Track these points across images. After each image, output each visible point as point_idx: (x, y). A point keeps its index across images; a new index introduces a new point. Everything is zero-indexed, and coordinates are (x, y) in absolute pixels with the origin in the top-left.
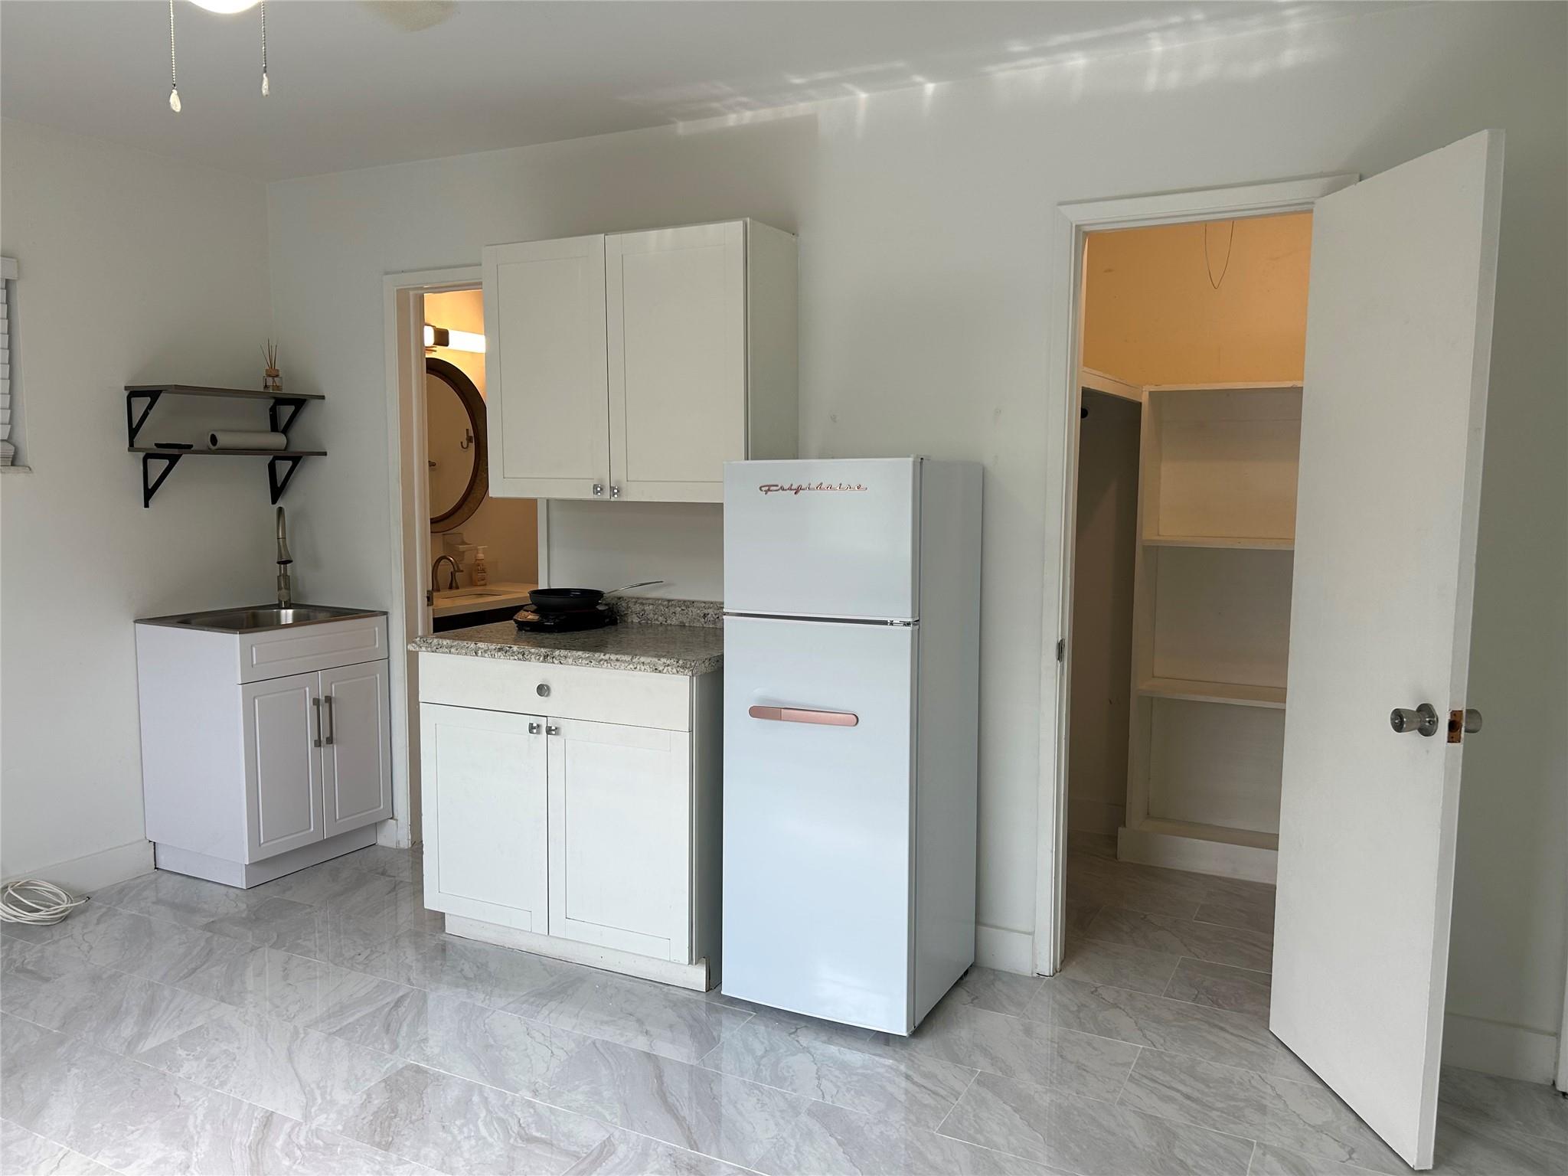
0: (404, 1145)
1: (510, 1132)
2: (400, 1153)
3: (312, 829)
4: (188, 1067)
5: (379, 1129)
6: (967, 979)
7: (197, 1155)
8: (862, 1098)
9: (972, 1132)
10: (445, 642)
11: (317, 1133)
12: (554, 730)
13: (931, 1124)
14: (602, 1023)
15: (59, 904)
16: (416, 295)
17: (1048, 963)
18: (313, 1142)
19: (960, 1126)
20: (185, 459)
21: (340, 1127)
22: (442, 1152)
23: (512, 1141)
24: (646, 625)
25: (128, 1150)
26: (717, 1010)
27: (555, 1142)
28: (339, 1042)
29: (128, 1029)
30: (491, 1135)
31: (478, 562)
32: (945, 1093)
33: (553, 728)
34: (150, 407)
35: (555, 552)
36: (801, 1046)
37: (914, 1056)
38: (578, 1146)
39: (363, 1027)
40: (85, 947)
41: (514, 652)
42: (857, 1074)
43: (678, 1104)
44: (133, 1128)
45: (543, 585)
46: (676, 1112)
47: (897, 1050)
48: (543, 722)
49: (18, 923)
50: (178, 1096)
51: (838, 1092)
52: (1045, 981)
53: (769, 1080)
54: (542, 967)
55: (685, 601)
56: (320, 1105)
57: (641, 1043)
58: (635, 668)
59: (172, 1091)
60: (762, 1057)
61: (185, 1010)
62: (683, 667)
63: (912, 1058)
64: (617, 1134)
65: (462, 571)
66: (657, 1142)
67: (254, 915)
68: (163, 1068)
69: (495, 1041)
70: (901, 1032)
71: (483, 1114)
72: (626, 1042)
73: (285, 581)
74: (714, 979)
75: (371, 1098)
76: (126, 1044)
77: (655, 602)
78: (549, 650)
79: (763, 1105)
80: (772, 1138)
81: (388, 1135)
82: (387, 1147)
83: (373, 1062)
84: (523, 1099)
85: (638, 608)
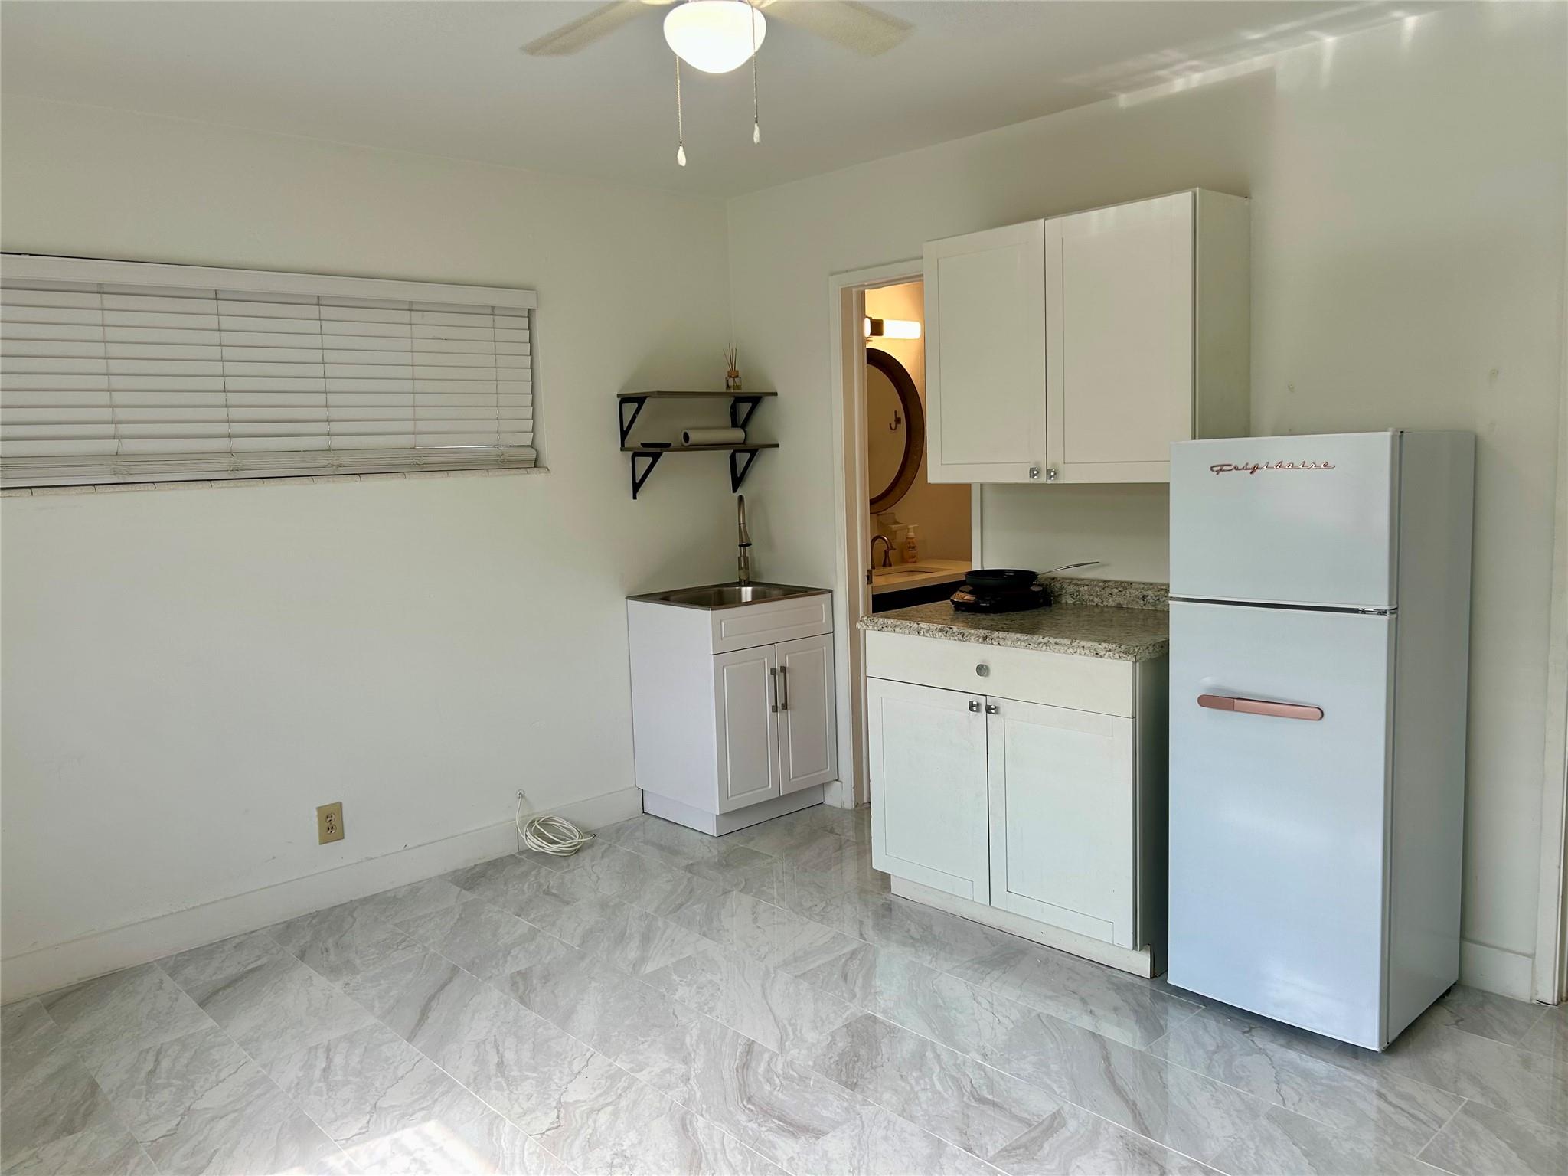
0: (867, 1087)
1: (964, 1091)
2: (865, 1094)
3: (770, 786)
4: (682, 992)
5: (844, 1070)
6: (1448, 998)
7: (694, 1071)
8: (1329, 1110)
9: (1459, 1163)
10: (890, 622)
11: (791, 1064)
12: (993, 709)
13: (1410, 1149)
14: (1046, 997)
15: (573, 839)
16: (859, 291)
17: (1552, 991)
18: (789, 1072)
19: (1445, 1156)
20: (666, 457)
21: (811, 1063)
22: (902, 1099)
23: (965, 1099)
24: (1080, 607)
25: (640, 1058)
26: (1163, 999)
27: (1006, 1106)
28: (804, 985)
29: (632, 952)
30: (946, 1091)
31: (909, 540)
32: (1427, 1118)
33: (993, 707)
34: (637, 411)
35: (988, 534)
36: (1257, 1046)
37: (1388, 1074)
38: (1029, 1114)
39: (824, 974)
40: (594, 878)
41: (954, 633)
42: (1322, 1084)
43: (1128, 1089)
44: (643, 1039)
45: (976, 566)
46: (1124, 1094)
47: (1367, 1064)
48: (982, 700)
49: (543, 852)
50: (676, 1016)
51: (1300, 1100)
52: (1547, 1009)
53: (1222, 1076)
54: (984, 936)
55: (1122, 582)
56: (792, 1041)
57: (1086, 1022)
58: (1076, 652)
59: (671, 1011)
60: (1214, 1052)
61: (676, 941)
62: (1126, 652)
63: (1385, 1075)
64: (1067, 1108)
65: (895, 549)
66: (1107, 1123)
67: (725, 861)
68: (663, 990)
69: (944, 1002)
70: (1373, 1047)
71: (937, 1069)
72: (1071, 1019)
73: (744, 562)
74: (1160, 965)
75: (835, 1040)
76: (632, 966)
77: (1089, 583)
78: (988, 631)
79: (1218, 1102)
80: (1229, 1137)
81: (853, 1076)
82: (853, 1087)
83: (835, 1007)
84: (973, 1061)
85: (1072, 589)
